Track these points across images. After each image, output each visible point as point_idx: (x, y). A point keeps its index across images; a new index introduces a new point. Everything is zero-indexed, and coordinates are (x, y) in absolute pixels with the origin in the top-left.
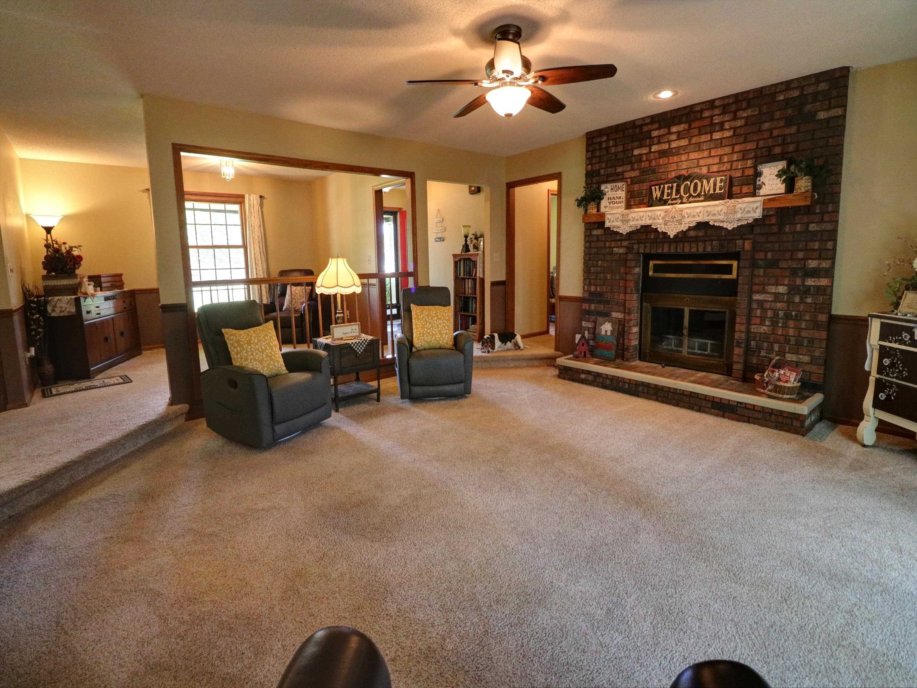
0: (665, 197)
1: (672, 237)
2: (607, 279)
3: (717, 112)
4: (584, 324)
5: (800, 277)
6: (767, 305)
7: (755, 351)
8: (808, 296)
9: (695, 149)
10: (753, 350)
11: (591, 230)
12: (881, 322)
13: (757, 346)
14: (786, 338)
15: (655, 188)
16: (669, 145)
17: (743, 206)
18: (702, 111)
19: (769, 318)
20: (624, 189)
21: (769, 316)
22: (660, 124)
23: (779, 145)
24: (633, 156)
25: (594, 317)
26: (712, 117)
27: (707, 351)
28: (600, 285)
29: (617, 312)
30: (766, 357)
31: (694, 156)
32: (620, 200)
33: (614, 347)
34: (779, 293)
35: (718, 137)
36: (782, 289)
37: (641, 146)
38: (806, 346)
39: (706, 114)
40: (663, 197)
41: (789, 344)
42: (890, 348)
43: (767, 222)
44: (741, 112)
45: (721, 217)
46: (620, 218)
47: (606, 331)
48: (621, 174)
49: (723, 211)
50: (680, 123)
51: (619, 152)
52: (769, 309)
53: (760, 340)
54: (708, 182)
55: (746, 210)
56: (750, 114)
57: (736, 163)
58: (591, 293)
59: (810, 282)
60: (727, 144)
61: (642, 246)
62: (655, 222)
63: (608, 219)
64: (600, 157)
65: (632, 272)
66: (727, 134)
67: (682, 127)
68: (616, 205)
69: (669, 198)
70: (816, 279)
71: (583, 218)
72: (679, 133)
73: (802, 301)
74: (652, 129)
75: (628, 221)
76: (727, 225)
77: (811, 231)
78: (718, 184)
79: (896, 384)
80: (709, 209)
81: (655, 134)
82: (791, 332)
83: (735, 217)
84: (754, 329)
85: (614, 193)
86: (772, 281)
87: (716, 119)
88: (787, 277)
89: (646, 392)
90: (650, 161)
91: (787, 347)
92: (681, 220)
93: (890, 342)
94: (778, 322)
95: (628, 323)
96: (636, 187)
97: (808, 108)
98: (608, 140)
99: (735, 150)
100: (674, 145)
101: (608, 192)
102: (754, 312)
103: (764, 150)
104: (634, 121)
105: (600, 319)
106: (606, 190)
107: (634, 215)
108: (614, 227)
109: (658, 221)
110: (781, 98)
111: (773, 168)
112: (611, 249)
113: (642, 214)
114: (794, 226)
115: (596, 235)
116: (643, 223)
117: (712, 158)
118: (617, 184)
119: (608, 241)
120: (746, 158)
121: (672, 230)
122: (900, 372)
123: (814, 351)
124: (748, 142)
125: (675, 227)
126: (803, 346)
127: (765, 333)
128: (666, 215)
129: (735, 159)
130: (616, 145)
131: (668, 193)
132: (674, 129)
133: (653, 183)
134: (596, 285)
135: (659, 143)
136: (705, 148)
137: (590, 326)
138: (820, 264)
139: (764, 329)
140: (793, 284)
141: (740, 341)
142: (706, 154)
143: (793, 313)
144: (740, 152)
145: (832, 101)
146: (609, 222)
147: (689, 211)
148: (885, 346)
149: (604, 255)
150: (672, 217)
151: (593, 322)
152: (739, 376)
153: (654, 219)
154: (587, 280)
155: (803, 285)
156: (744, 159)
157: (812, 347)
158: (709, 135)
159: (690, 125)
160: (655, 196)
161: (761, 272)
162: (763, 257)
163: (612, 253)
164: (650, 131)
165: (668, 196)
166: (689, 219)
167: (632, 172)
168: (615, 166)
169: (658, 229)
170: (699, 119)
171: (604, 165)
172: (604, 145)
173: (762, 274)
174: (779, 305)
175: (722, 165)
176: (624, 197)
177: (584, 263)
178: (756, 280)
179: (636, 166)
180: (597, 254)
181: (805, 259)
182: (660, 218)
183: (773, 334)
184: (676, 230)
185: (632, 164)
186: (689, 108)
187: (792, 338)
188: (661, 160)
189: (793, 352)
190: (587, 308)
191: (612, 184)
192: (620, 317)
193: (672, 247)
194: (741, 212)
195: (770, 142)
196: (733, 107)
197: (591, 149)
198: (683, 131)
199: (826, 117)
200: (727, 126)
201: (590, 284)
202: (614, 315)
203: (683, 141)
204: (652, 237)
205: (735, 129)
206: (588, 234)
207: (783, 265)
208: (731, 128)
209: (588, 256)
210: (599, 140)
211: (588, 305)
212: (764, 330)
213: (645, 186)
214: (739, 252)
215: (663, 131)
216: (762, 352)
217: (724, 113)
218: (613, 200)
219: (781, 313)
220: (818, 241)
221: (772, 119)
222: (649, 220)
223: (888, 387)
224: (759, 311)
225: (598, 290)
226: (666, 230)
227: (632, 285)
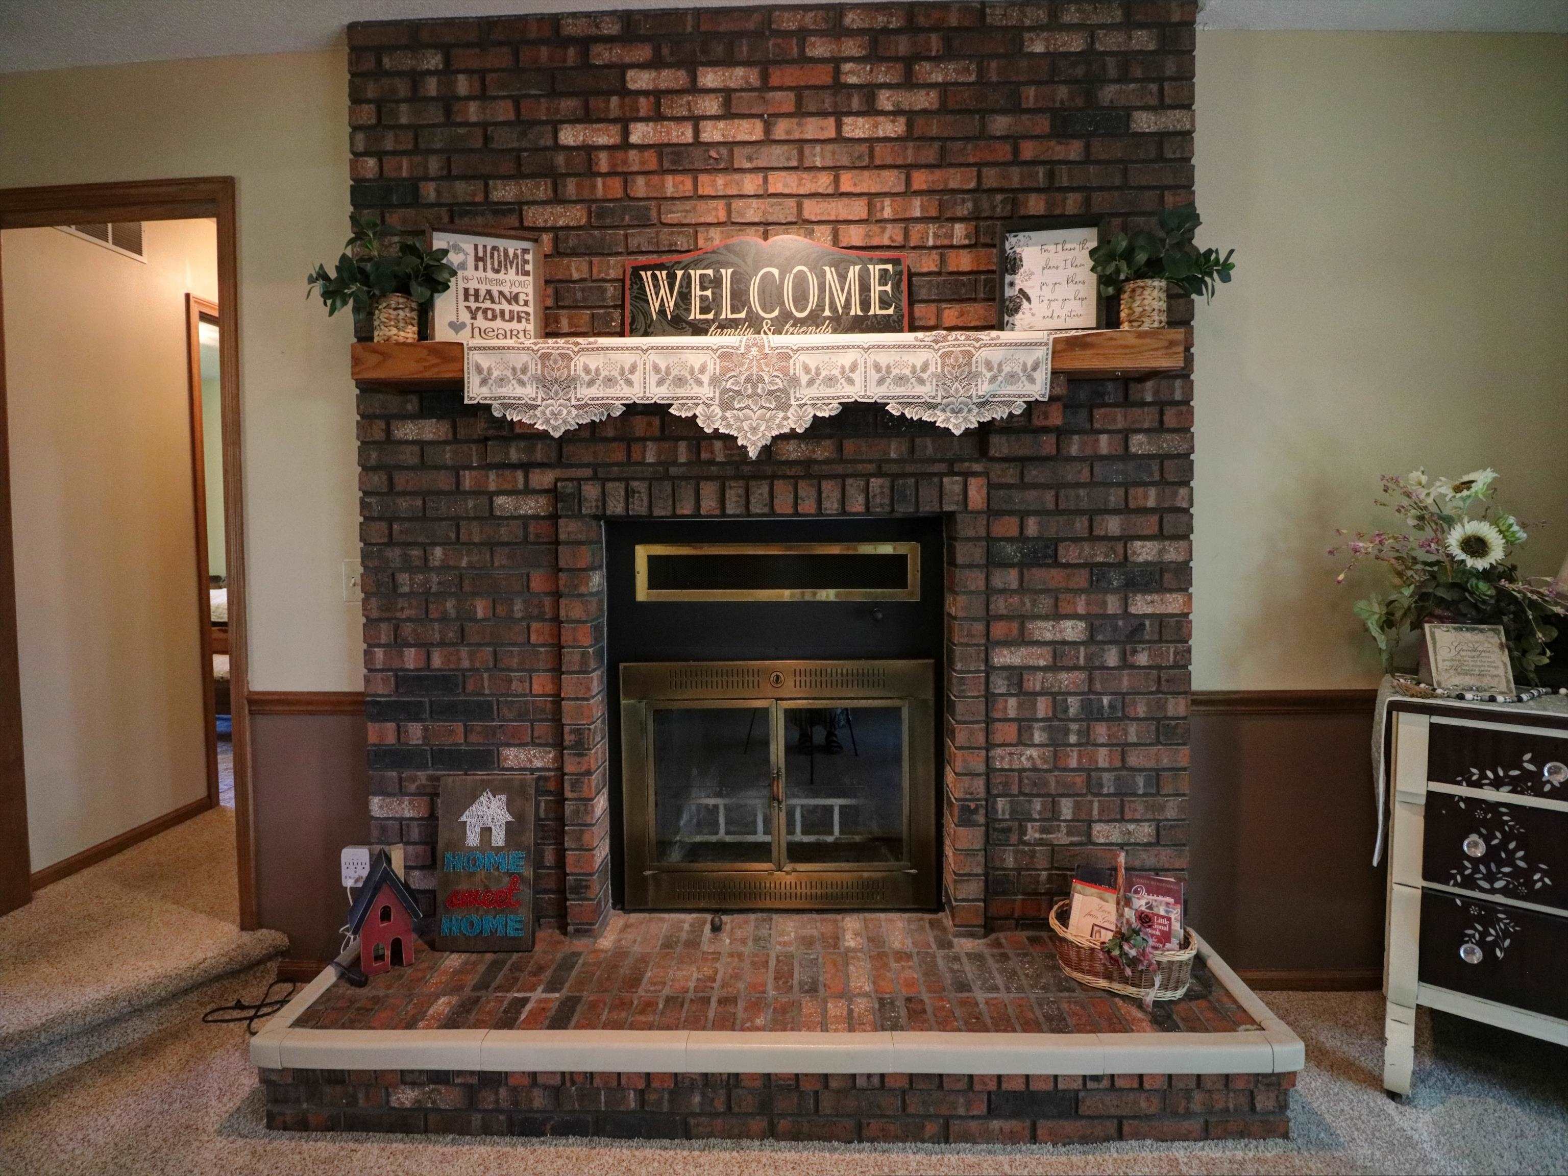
0: (695, 314)
1: (753, 453)
2: (475, 620)
3: (851, 47)
4: (377, 806)
5: (1115, 591)
6: (1034, 682)
7: (1009, 830)
8: (1139, 647)
9: (788, 159)
10: (1003, 825)
11: (388, 419)
12: (1432, 725)
13: (1013, 811)
14: (1089, 776)
15: (654, 277)
16: (697, 132)
17: (996, 355)
18: (803, 34)
19: (1042, 720)
20: (529, 267)
21: (1041, 714)
22: (657, 50)
23: (1038, 190)
24: (558, 147)
25: (422, 776)
26: (836, 62)
27: (831, 833)
28: (442, 644)
29: (522, 745)
30: (1041, 842)
31: (786, 185)
32: (516, 308)
33: (526, 894)
34: (1064, 643)
35: (859, 134)
36: (1072, 630)
37: (587, 118)
38: (1144, 795)
39: (819, 48)
40: (688, 311)
41: (1099, 795)
42: (1467, 800)
43: (1037, 422)
44: (927, 66)
45: (926, 391)
46: (534, 368)
47: (486, 831)
48: (511, 211)
49: (932, 369)
50: (729, 61)
51: (496, 124)
52: (1041, 694)
53: (1021, 793)
54: (842, 277)
55: (1006, 369)
56: (952, 77)
57: (919, 227)
58: (403, 680)
59: (1142, 605)
60: (889, 161)
61: (616, 490)
62: (681, 392)
63: (479, 370)
64: (416, 129)
65: (583, 590)
66: (891, 128)
67: (737, 76)
68: (498, 324)
69: (710, 316)
70: (1156, 597)
71: (356, 361)
72: (727, 93)
73: (1125, 664)
74: (627, 60)
75: (569, 383)
76: (947, 420)
77: (1136, 456)
78: (876, 289)
79: (1507, 909)
80: (883, 359)
81: (640, 80)
82: (1103, 757)
83: (973, 392)
84: (1003, 758)
85: (490, 274)
86: (1045, 603)
87: (852, 72)
88: (1082, 591)
89: (721, 1108)
90: (627, 177)
91: (1096, 805)
92: (784, 391)
93: (1478, 785)
94: (1067, 732)
95: (575, 786)
96: (577, 269)
97: (1108, 93)
98: (447, 72)
99: (916, 186)
100: (712, 132)
101: (463, 266)
102: (1000, 706)
103: (999, 197)
104: (555, 20)
105: (453, 780)
106: (453, 259)
107: (594, 362)
108: (506, 406)
109: (696, 391)
110: (1039, 48)
111: (1052, 248)
112: (484, 500)
113: (627, 359)
114: (1094, 437)
115: (413, 442)
116: (635, 394)
117: (846, 200)
118: (501, 243)
119: (470, 468)
120: (949, 215)
121: (754, 430)
122: (1527, 875)
123: (1162, 808)
124: (951, 165)
125: (762, 418)
126: (1135, 794)
127: (1035, 769)
128: (725, 371)
129: (917, 213)
130: (483, 96)
131: (703, 299)
132: (710, 78)
133: (642, 259)
134: (426, 646)
135: (658, 117)
136: (819, 164)
137: (408, 814)
138: (1161, 552)
139: (1030, 756)
140: (1101, 612)
141: (973, 806)
142: (823, 182)
143: (1106, 700)
144: (930, 192)
145: (1166, 85)
146: (484, 382)
147: (812, 360)
148: (1452, 796)
149: (456, 521)
150: (748, 380)
151: (419, 793)
152: (975, 922)
153: (680, 381)
154: (384, 626)
155: (1126, 613)
156: (942, 218)
157: (1158, 793)
158: (831, 121)
159: (765, 76)
160: (655, 306)
161: (1011, 578)
162: (1014, 532)
163: (491, 517)
164: (623, 68)
165: (704, 310)
166: (813, 392)
167: (559, 209)
168: (485, 178)
169: (700, 422)
170: (793, 62)
171: (434, 165)
172: (432, 87)
173: (1015, 585)
174: (1066, 679)
175: (875, 228)
176: (531, 298)
177: (365, 556)
178: (1000, 605)
179: (571, 188)
180: (423, 517)
181: (1126, 539)
182: (705, 378)
183: (1056, 768)
184: (769, 428)
185: (556, 178)
186: (756, 17)
187: (1106, 776)
188: (669, 180)
189: (1113, 816)
190: (391, 739)
191: (481, 241)
192: (538, 764)
193: (733, 496)
194: (989, 375)
195: (1015, 177)
196: (903, 46)
197: (371, 91)
198: (742, 90)
199: (1153, 129)
200: (885, 100)
201: (398, 644)
202: (513, 756)
203: (745, 124)
204: (650, 458)
205: (911, 115)
206: (378, 434)
207: (1070, 554)
208: (896, 113)
209: (384, 525)
210: (407, 62)
211: (391, 726)
212: (1031, 758)
213: (613, 268)
214: (952, 514)
215: (669, 78)
216: (1030, 830)
217: (873, 57)
218: (488, 304)
219: (1074, 705)
220: (1152, 484)
221: (1015, 108)
222: (660, 383)
223: (1479, 919)
224: (1012, 702)
225: (437, 661)
226: (729, 426)
227: (585, 637)
